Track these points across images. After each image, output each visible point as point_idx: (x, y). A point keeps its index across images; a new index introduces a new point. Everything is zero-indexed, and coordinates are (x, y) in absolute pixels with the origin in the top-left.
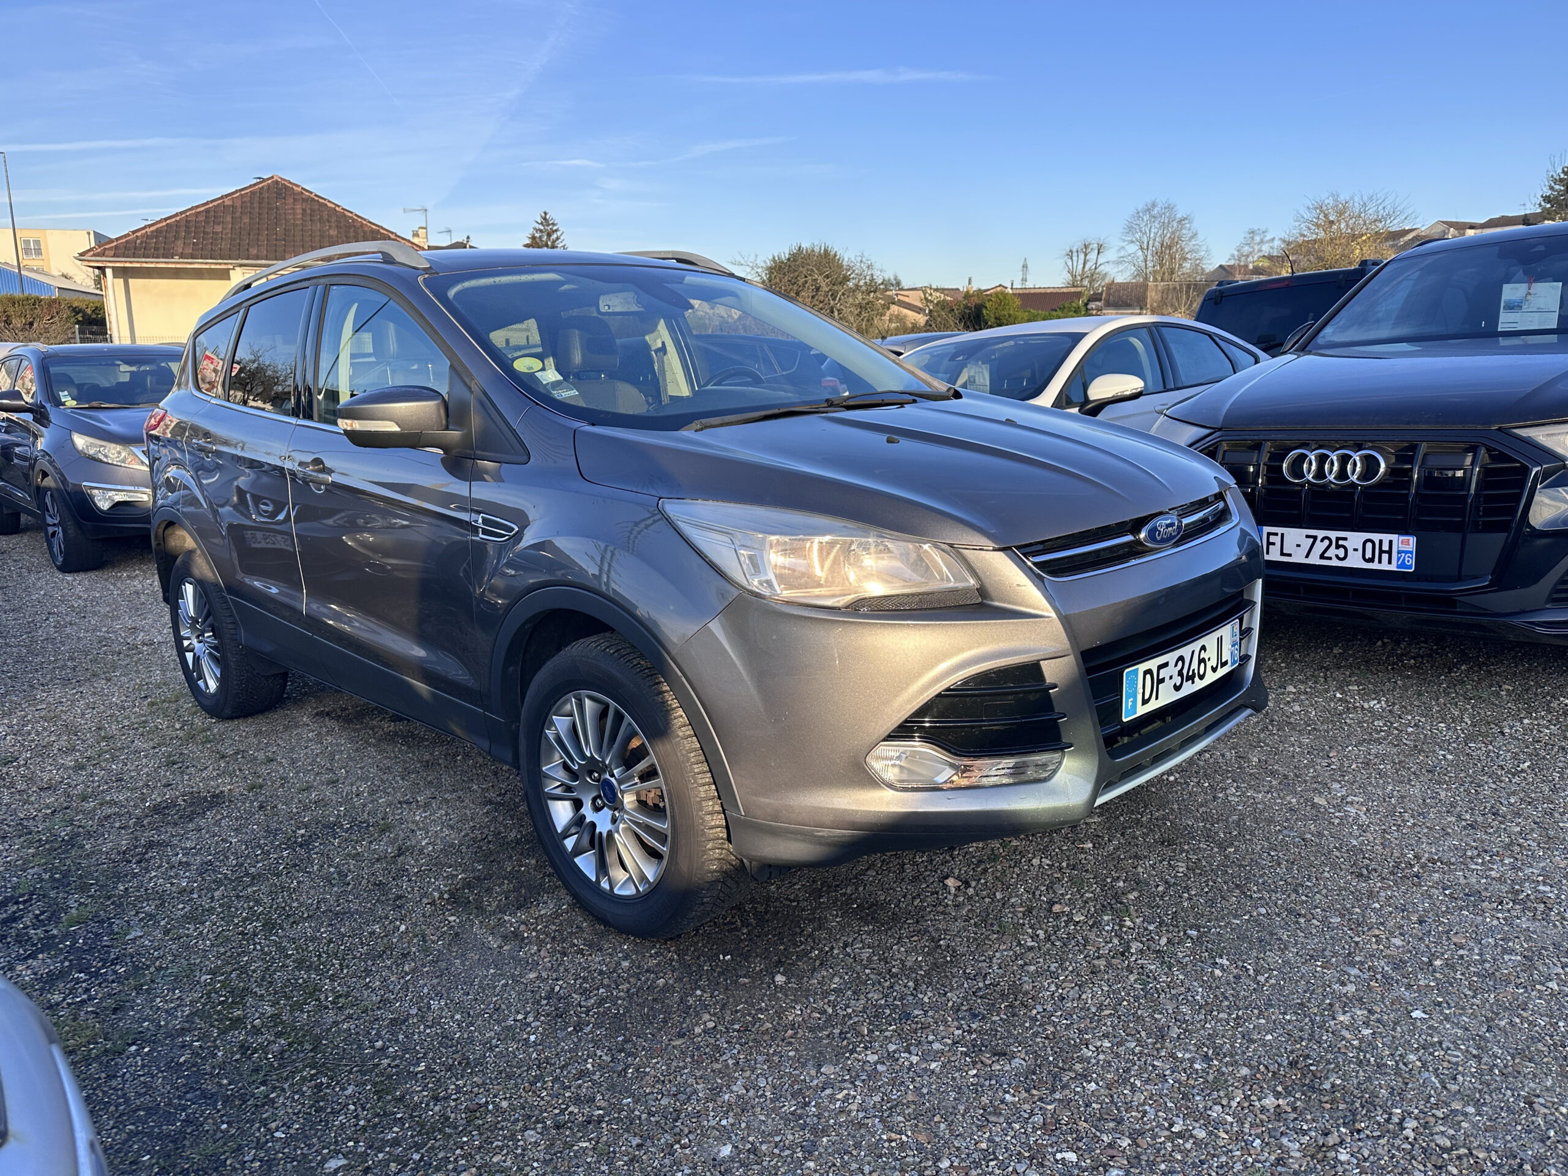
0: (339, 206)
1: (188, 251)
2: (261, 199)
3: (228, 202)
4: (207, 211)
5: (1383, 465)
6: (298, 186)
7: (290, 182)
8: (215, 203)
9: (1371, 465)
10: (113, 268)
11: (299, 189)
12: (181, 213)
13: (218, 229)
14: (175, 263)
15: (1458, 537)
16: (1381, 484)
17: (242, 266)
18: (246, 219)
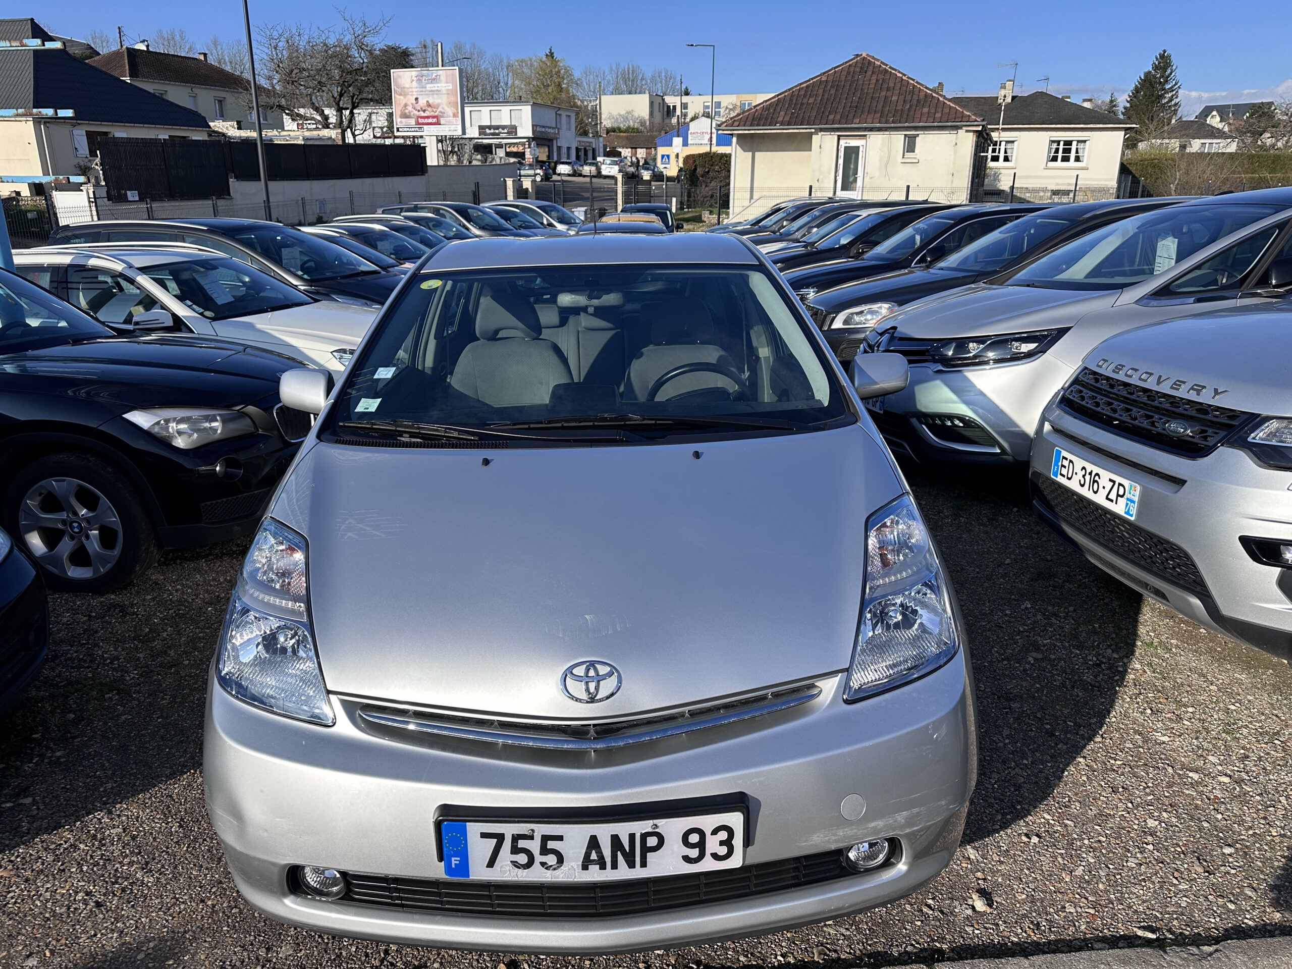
0: (905, 75)
1: (787, 118)
2: (848, 75)
3: (824, 78)
4: (807, 87)
6: (878, 60)
7: (873, 58)
8: (815, 80)
10: (739, 136)
11: (879, 63)
12: (789, 90)
13: (812, 100)
14: (777, 129)
17: (821, 130)
18: (833, 91)
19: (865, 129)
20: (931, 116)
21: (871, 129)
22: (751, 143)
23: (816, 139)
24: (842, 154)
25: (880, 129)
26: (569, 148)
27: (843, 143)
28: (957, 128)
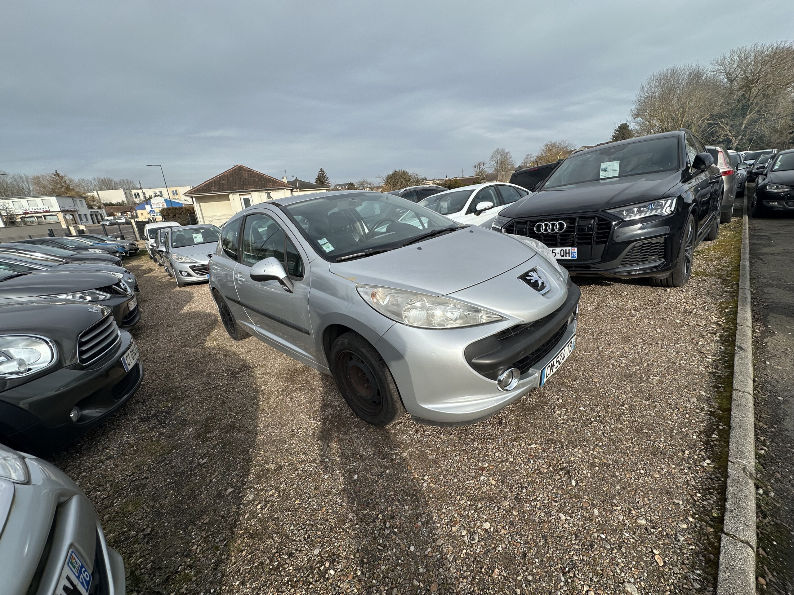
0: (258, 172)
1: (216, 189)
2: (235, 172)
3: (225, 174)
4: (220, 177)
5: (565, 226)
7: (243, 166)
8: (222, 175)
9: (561, 225)
10: (195, 197)
11: (246, 168)
12: (212, 178)
13: (224, 182)
14: (213, 194)
15: (590, 246)
16: (566, 231)
17: (232, 193)
18: (231, 178)
19: (250, 191)
20: (273, 185)
21: (252, 191)
22: (200, 200)
23: (231, 196)
24: (243, 201)
25: (255, 191)
26: (85, 215)
27: (242, 197)
28: (284, 189)
